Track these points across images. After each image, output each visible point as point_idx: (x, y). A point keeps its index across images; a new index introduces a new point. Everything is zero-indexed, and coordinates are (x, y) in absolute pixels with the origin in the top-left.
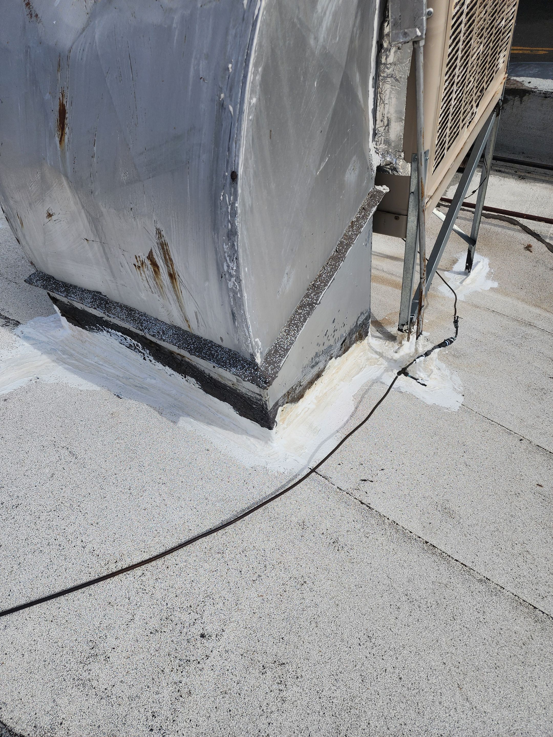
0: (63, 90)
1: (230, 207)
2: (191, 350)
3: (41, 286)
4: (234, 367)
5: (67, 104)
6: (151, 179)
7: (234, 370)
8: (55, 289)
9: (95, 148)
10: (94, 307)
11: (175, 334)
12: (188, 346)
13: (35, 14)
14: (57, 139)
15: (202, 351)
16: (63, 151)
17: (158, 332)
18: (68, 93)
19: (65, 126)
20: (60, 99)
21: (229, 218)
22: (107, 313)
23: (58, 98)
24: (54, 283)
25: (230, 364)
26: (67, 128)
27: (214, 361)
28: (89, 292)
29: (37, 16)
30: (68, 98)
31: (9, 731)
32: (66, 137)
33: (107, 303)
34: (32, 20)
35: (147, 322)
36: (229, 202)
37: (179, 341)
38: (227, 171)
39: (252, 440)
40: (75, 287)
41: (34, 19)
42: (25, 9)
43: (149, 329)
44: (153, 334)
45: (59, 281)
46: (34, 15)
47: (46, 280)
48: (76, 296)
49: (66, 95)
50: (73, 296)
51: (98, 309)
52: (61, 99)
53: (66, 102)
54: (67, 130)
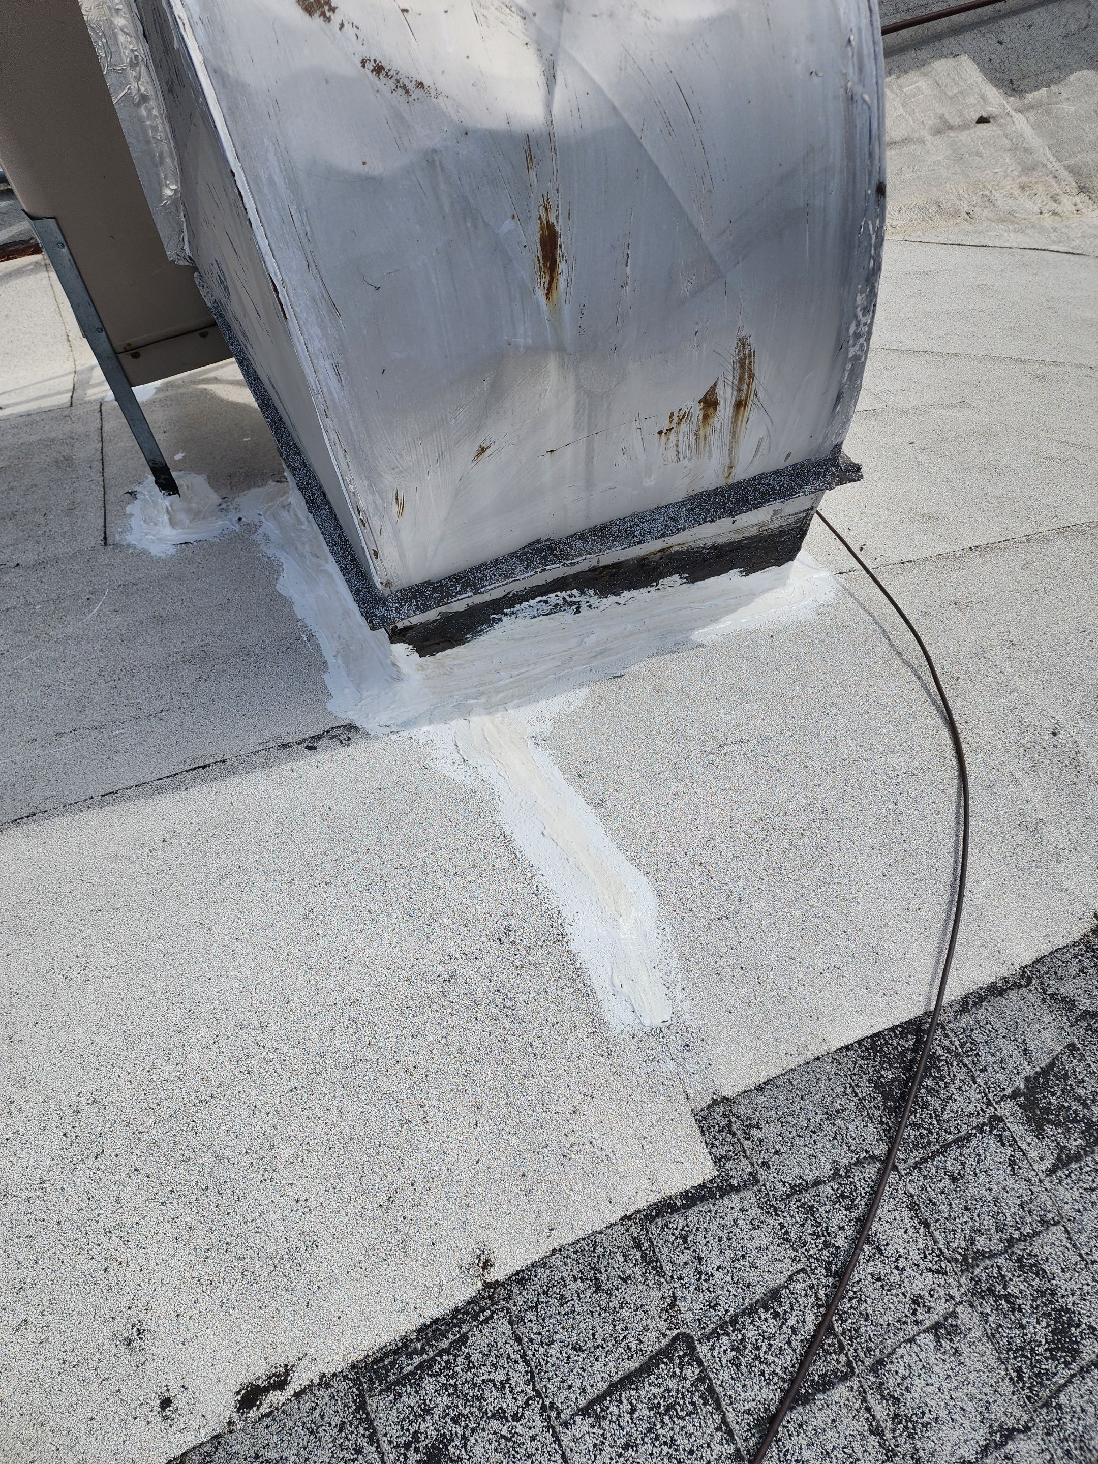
0: (546, 199)
1: (874, 237)
2: (733, 510)
3: (414, 611)
4: (806, 484)
5: (560, 220)
6: (740, 265)
7: (808, 488)
8: (442, 598)
9: (628, 269)
10: (539, 570)
11: (692, 509)
12: (724, 508)
13: (414, 83)
14: (541, 293)
15: (747, 499)
16: (556, 310)
17: (666, 525)
18: (559, 200)
19: (558, 260)
20: (540, 218)
21: (873, 252)
22: (568, 562)
23: (535, 216)
24: (434, 590)
25: (798, 485)
26: (563, 263)
27: (775, 499)
28: (512, 555)
29: (420, 85)
30: (560, 209)
31: (1074, 945)
32: (562, 282)
33: (551, 550)
34: (414, 96)
35: (638, 525)
36: (874, 230)
37: (708, 511)
38: (869, 188)
39: (769, 595)
40: (478, 568)
41: (416, 93)
42: (378, 82)
43: (650, 532)
44: (659, 534)
45: (441, 581)
46: (411, 87)
47: (415, 597)
48: (491, 578)
49: (554, 205)
50: (487, 583)
51: (548, 568)
52: (544, 217)
53: (557, 217)
54: (562, 266)
